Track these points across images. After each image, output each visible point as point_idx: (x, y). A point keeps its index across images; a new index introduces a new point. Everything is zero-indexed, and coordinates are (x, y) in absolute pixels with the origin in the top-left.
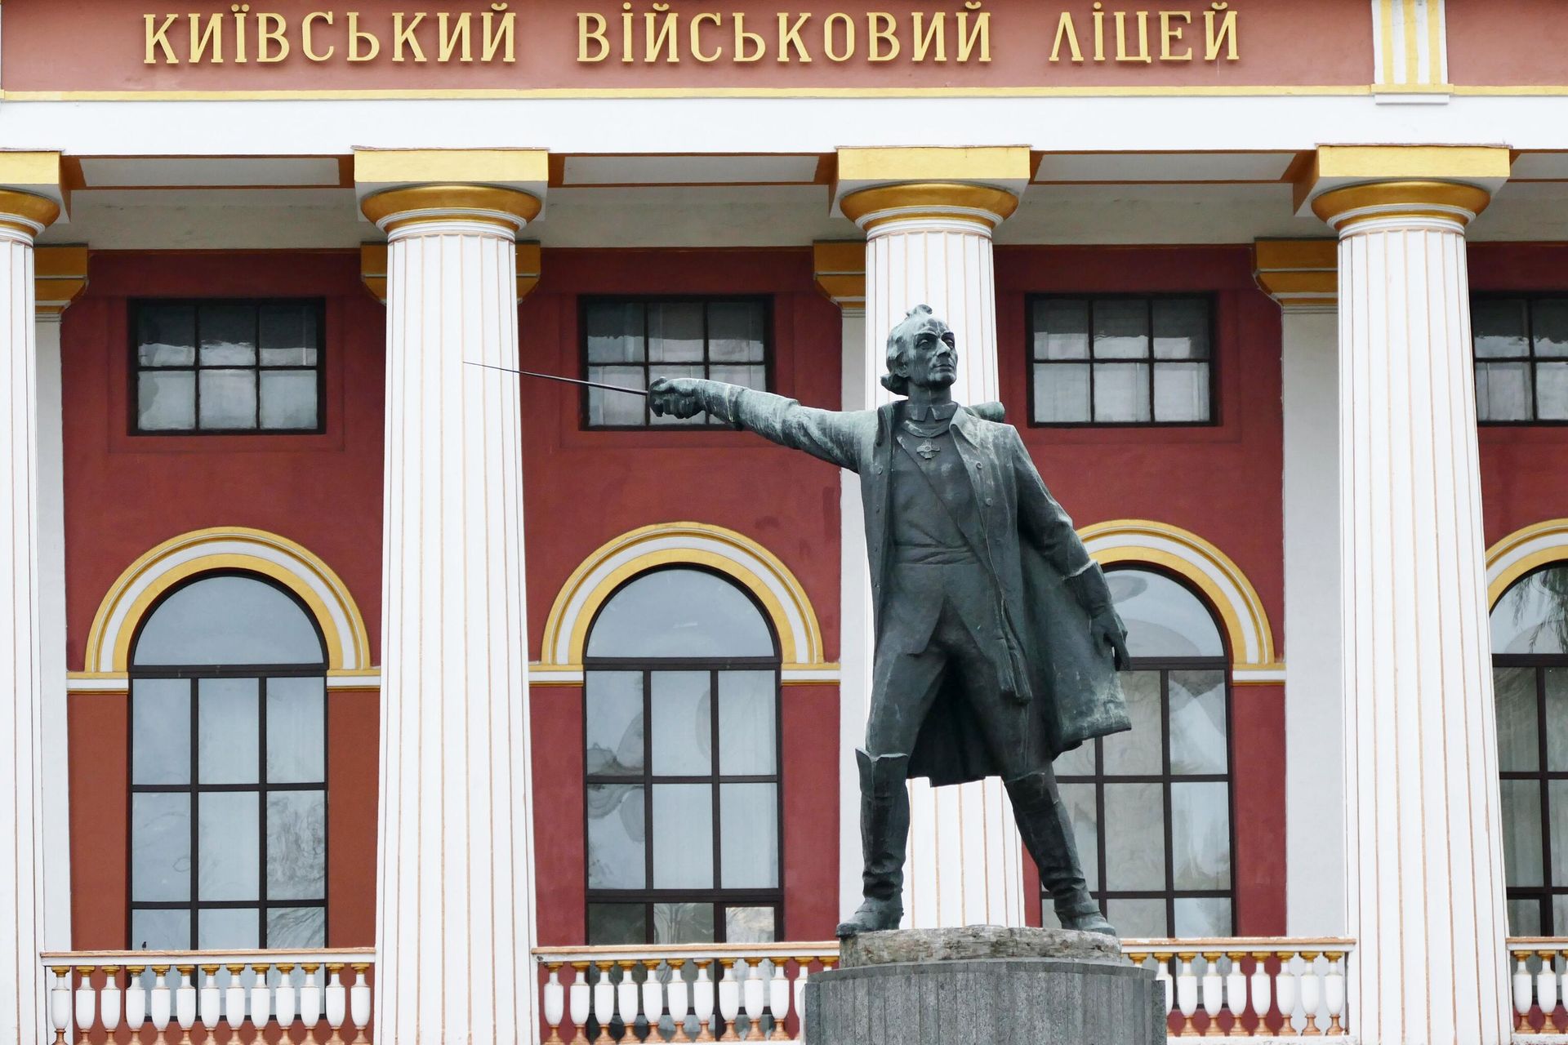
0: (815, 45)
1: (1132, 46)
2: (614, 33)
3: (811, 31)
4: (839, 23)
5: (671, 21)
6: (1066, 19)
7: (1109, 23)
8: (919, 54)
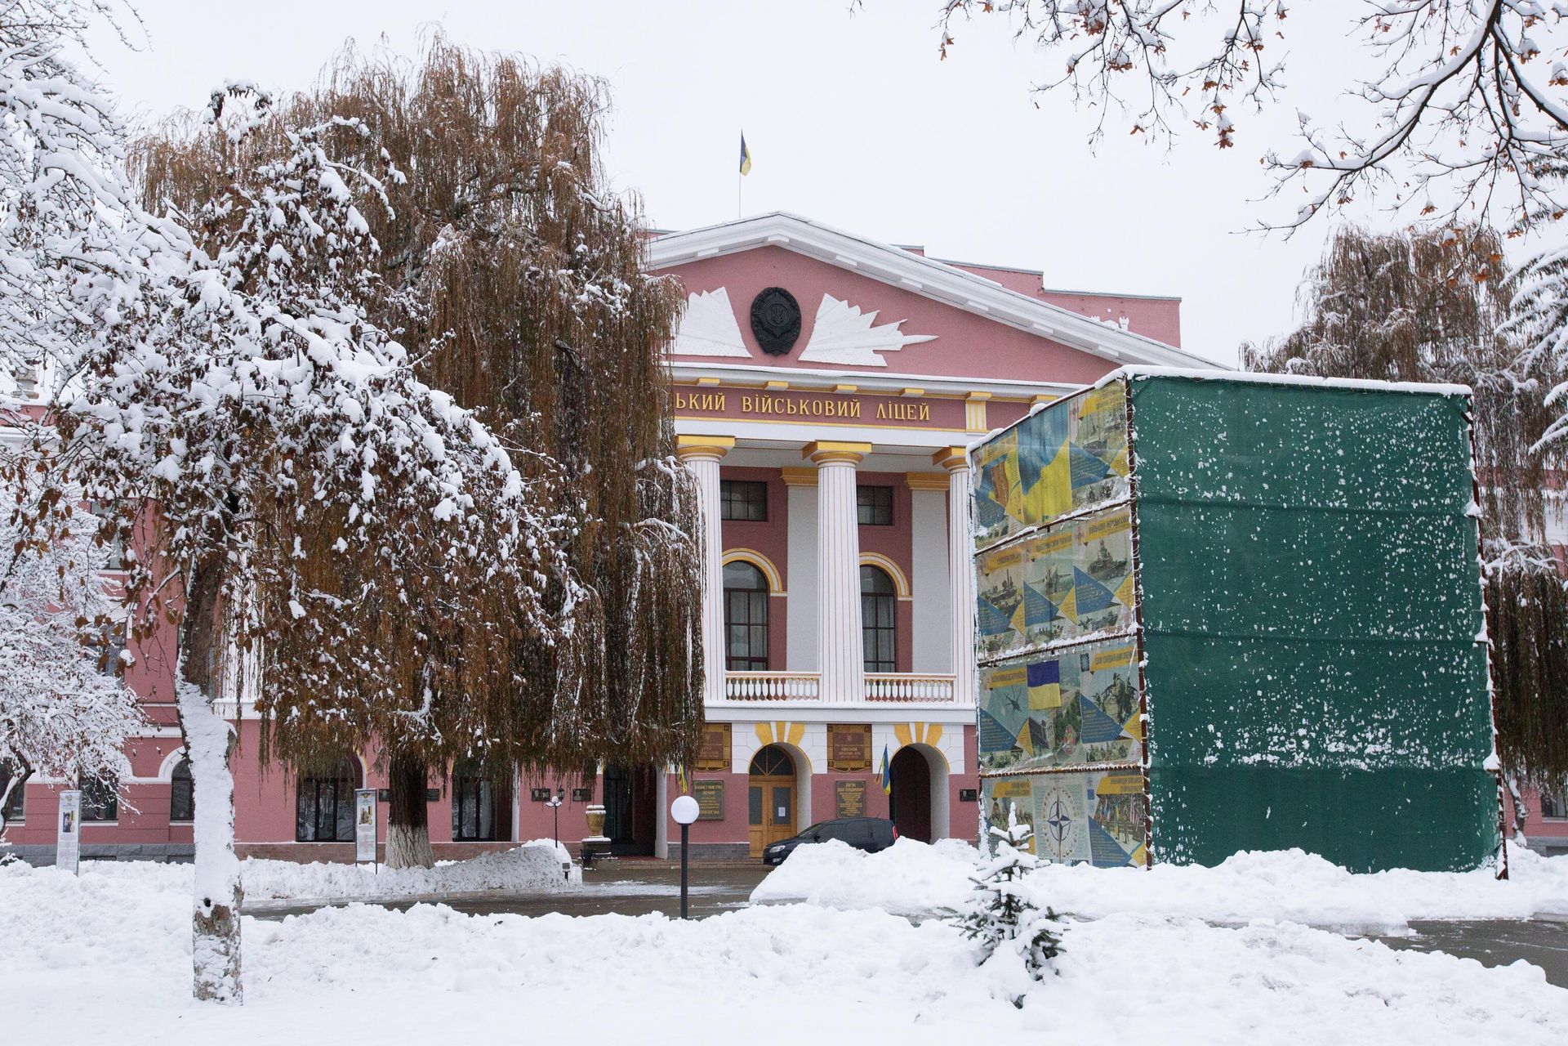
0: (811, 410)
1: (900, 415)
2: (753, 403)
3: (810, 406)
4: (817, 404)
5: (769, 400)
6: (881, 406)
7: (893, 407)
8: (840, 414)
